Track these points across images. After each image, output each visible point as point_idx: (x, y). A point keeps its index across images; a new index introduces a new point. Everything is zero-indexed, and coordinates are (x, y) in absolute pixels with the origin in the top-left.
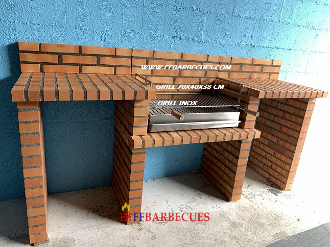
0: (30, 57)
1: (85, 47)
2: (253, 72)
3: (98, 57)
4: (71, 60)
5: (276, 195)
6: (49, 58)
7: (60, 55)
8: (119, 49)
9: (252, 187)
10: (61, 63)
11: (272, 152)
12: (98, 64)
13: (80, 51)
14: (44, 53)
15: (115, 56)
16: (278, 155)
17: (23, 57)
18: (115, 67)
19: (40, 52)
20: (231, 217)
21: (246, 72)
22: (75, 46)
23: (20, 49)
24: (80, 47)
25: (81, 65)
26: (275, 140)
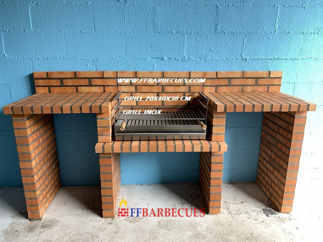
0: (41, 82)
1: (79, 72)
2: (245, 85)
3: (90, 79)
4: (70, 82)
5: (267, 216)
6: (54, 83)
7: (61, 79)
8: (106, 72)
9: (245, 204)
10: (62, 85)
11: (272, 169)
12: (90, 85)
13: (75, 76)
14: (50, 79)
15: (103, 78)
16: (276, 173)
17: (37, 83)
18: (104, 86)
19: (48, 78)
20: (199, 228)
21: (236, 85)
22: (72, 73)
23: (35, 77)
24: (75, 73)
25: (77, 86)
26: (273, 156)
